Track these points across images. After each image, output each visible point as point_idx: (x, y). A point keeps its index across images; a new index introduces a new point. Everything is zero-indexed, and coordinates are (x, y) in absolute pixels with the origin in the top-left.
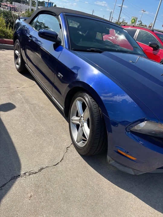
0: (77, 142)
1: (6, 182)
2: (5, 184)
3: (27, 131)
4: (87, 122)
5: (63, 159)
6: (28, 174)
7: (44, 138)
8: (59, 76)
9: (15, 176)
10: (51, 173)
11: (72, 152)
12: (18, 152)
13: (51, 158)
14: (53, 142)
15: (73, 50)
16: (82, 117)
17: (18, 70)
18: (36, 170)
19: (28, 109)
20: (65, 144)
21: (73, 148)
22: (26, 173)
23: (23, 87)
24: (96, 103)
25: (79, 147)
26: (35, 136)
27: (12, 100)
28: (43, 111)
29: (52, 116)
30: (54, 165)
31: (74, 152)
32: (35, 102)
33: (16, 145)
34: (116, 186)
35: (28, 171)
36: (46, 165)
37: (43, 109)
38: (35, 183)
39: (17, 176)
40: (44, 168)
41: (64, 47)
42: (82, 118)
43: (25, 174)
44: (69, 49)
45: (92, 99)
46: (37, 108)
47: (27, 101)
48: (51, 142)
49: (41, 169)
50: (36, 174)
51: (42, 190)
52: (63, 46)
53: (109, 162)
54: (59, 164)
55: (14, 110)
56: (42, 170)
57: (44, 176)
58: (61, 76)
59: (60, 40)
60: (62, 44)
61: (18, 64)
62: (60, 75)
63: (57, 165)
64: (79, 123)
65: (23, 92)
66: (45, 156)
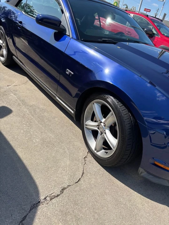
0: (96, 151)
1: (25, 214)
2: (26, 217)
3: (34, 141)
4: (109, 128)
5: (83, 173)
6: (49, 198)
7: (55, 149)
8: (67, 73)
9: (34, 204)
10: (75, 194)
11: (90, 163)
12: (30, 170)
13: (70, 173)
14: (67, 152)
15: (83, 41)
16: (101, 122)
17: (3, 64)
18: (57, 191)
19: (28, 112)
20: (81, 154)
21: (90, 158)
22: (46, 197)
23: (14, 84)
24: (125, 108)
25: (100, 158)
26: (44, 147)
27: (5, 102)
28: (46, 114)
29: (56, 119)
30: (76, 183)
31: (93, 163)
32: (34, 103)
33: (25, 162)
34: (149, 200)
35: (48, 194)
36: (67, 184)
37: (45, 112)
38: (60, 210)
39: (37, 203)
40: (66, 188)
41: (71, 36)
42: (102, 124)
43: (45, 199)
44: (77, 39)
45: (120, 103)
46: (38, 110)
47: (24, 103)
48: (65, 152)
49: (62, 190)
50: (59, 197)
51: (71, 217)
52: (69, 36)
53: (141, 174)
54: (82, 180)
55: (11, 115)
56: (65, 191)
57: (69, 199)
58: (70, 73)
59: (64, 28)
60: (67, 33)
61: (2, 56)
62: (68, 71)
63: (79, 182)
64: (96, 129)
65: (16, 91)
66: (63, 172)
